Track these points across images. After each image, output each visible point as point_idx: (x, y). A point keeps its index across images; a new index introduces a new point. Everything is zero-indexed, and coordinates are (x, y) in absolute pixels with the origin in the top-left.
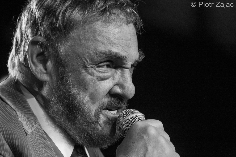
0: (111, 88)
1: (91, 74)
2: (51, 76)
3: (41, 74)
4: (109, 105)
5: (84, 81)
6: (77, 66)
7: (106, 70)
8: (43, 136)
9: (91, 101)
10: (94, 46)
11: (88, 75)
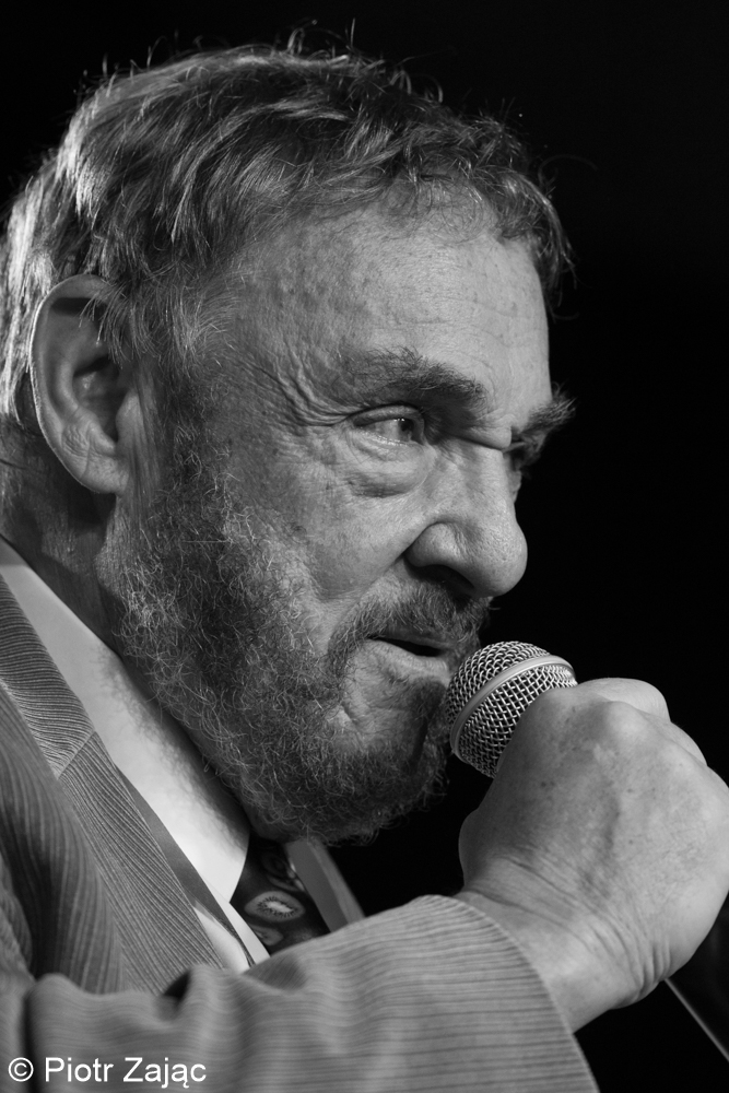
0: (414, 537)
1: (322, 459)
2: (136, 470)
3: (89, 457)
4: (400, 623)
5: (287, 486)
6: (261, 415)
7: (392, 449)
8: (114, 790)
9: (314, 585)
10: (337, 331)
11: (310, 461)
